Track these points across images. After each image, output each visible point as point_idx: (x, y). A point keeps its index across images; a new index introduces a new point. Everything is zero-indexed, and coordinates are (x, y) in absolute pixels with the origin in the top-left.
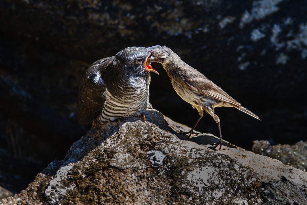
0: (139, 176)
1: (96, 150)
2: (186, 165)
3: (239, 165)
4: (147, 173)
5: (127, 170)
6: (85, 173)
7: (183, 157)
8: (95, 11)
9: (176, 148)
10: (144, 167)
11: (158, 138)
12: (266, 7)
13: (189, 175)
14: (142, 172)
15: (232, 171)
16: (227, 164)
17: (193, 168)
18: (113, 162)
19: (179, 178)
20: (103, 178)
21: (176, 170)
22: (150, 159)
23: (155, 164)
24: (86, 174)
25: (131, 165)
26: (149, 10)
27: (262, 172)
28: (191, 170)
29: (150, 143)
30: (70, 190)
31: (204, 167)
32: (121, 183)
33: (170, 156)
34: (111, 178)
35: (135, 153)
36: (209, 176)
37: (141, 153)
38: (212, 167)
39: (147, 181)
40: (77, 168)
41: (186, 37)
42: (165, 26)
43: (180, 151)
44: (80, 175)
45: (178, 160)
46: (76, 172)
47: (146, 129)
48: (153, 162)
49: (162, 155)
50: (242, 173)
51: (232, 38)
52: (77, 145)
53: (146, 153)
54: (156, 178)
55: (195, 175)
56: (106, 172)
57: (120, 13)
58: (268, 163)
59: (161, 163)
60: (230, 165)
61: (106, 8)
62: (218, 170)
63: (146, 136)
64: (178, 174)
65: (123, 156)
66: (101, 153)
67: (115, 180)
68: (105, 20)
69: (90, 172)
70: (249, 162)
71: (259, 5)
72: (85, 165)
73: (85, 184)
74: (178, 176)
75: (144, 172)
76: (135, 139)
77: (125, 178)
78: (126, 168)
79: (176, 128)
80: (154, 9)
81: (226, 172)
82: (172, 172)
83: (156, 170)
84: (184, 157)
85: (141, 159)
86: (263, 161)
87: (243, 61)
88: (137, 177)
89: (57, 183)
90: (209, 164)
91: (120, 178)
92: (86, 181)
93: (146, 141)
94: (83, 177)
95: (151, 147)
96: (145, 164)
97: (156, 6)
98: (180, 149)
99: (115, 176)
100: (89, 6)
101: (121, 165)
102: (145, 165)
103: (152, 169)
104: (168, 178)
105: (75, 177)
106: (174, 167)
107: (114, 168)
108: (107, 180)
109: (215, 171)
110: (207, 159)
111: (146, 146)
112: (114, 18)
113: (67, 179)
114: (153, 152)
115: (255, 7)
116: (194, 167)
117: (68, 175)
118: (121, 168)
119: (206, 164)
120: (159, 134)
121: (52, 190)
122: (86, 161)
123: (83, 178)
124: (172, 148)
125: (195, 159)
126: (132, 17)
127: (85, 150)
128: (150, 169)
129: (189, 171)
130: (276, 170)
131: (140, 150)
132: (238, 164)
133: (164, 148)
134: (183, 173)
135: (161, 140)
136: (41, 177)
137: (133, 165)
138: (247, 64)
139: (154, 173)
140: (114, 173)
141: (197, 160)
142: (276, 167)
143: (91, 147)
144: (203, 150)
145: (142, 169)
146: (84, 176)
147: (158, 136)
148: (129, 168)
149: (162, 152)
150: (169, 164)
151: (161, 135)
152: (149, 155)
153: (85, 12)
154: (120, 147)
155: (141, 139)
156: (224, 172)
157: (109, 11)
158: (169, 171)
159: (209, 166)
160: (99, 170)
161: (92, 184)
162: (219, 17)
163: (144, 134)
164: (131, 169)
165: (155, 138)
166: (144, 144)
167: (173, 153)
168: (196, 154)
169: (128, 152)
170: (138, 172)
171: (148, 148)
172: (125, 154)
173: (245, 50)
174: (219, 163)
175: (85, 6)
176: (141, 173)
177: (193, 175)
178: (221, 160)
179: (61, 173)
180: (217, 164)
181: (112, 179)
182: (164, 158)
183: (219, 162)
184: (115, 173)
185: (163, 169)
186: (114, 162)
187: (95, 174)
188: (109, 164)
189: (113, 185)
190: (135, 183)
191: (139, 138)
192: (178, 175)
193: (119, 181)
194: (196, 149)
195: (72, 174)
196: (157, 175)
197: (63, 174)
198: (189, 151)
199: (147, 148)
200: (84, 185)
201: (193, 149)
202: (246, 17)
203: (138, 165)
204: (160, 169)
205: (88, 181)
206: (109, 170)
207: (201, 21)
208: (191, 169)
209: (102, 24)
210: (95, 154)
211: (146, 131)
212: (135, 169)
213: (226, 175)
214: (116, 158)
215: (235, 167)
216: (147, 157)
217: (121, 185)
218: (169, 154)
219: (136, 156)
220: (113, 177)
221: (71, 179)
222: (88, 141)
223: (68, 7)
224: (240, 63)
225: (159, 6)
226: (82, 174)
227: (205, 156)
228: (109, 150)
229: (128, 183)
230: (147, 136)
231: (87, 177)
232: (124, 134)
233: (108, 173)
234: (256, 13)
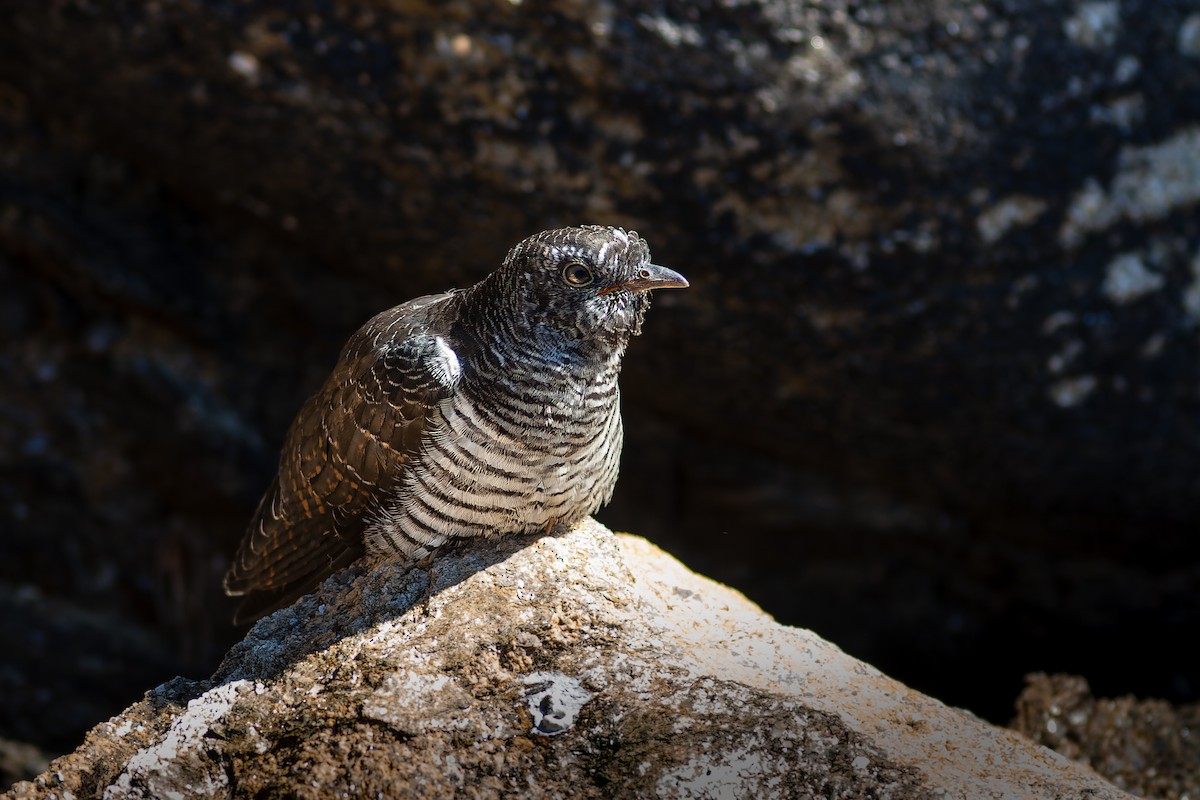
0: (472, 765)
1: (331, 653)
2: (661, 739)
3: (870, 757)
4: (508, 758)
5: (430, 738)
6: (271, 737)
7: (658, 708)
8: (501, 133)
9: (639, 670)
10: (498, 734)
11: (573, 625)
12: (1172, 176)
13: (667, 777)
14: (489, 753)
15: (838, 778)
16: (823, 747)
17: (688, 753)
18: (377, 702)
19: (626, 785)
20: (330, 761)
21: (621, 753)
22: (530, 703)
23: (544, 726)
24: (273, 741)
25: (450, 720)
26: (707, 148)
27: (961, 791)
28: (678, 758)
29: (538, 643)
30: (202, 795)
31: (730, 750)
32: (392, 786)
33: (609, 698)
34: (358, 763)
35: (474, 676)
36: (742, 788)
37: (498, 678)
38: (762, 753)
39: (499, 786)
40: (245, 714)
41: (845, 263)
42: (765, 213)
43: (649, 684)
44: (249, 740)
45: (635, 717)
46: (237, 728)
47: (534, 588)
48: (539, 717)
49: (576, 693)
50: (877, 787)
51: (1027, 283)
52: (273, 627)
53: (517, 680)
54: (537, 779)
55: (687, 780)
56: (344, 738)
57: (598, 149)
58: (1006, 760)
59: (567, 721)
60: (837, 754)
61: (546, 126)
62: (783, 766)
63: (526, 616)
64: (624, 770)
65: (423, 682)
66: (343, 664)
67: (370, 773)
68: (540, 172)
69: (288, 732)
70: (928, 750)
71: (1145, 167)
72: (276, 705)
73: (261, 777)
74: (625, 778)
75: (497, 750)
76: (482, 624)
77: (414, 768)
78: (424, 731)
79: (669, 598)
80: (727, 144)
81: (816, 780)
82: (605, 761)
83: (544, 746)
84: (663, 707)
85: (496, 702)
86: (989, 750)
87: (1072, 372)
88: (464, 767)
89: (158, 767)
90: (753, 742)
91: (391, 767)
92: (267, 767)
93: (523, 634)
94: (257, 752)
95: (545, 660)
96: (507, 720)
97: (734, 135)
98: (654, 676)
99: (373, 756)
100: (482, 113)
101: (408, 719)
102: (506, 726)
103: (530, 743)
104: (587, 781)
105: (231, 747)
106: (616, 740)
107: (377, 726)
108: (343, 771)
109: (774, 770)
110: (751, 722)
111: (521, 655)
112: (571, 166)
113: (198, 754)
114: (546, 676)
115: (1131, 169)
116: (690, 750)
117: (208, 739)
118: (405, 730)
119: (740, 743)
120: (580, 612)
121: (131, 792)
122: (284, 691)
123: (257, 755)
124: (622, 671)
125: (703, 717)
126: (643, 169)
127: (293, 648)
128: (523, 741)
129: (669, 761)
130: (1029, 789)
131: (496, 665)
132: (872, 751)
133: (589, 668)
134: (644, 767)
135: (586, 637)
136: (107, 737)
137: (454, 722)
138: (1086, 385)
139: (533, 759)
140: (372, 745)
141: (709, 723)
142: (1032, 776)
143: (317, 638)
144: (743, 689)
145: (489, 738)
146: (262, 747)
147: (575, 619)
148: (439, 729)
149: (580, 681)
150: (598, 729)
151: (587, 617)
152: (528, 690)
153: (465, 135)
154: (418, 646)
155: (508, 623)
156: (806, 777)
157: (555, 138)
158: (592, 755)
159: (754, 750)
160: (322, 728)
161: (284, 780)
162: (979, 196)
163: (523, 605)
164: (445, 735)
165: (563, 627)
166: (514, 643)
167: (623, 689)
168: (712, 699)
169: (446, 670)
170: (471, 749)
171: (529, 660)
172: (436, 676)
173: (1079, 331)
174: (792, 740)
175: (469, 113)
176: (482, 755)
177: (679, 778)
178: (804, 729)
179: (184, 728)
180: (786, 745)
181: (363, 766)
182: (584, 706)
183: (794, 736)
184: (379, 745)
185: (572, 748)
186: (384, 703)
187: (303, 741)
188: (360, 709)
189: (359, 792)
190: (452, 790)
191: (498, 622)
192: (624, 774)
193: (386, 776)
194: (716, 681)
195: (223, 735)
196: (546, 768)
197: (189, 734)
198: (686, 685)
199: (523, 660)
200: (256, 780)
201: (704, 678)
202: (1089, 207)
203: (478, 722)
204: (560, 745)
205: (275, 766)
206: (355, 730)
207: (907, 207)
208: (680, 754)
209: (527, 185)
210: (325, 669)
211: (532, 598)
212: (462, 737)
213: (812, 791)
214: (394, 690)
215: (853, 764)
216: (520, 697)
217: (389, 794)
218: (605, 691)
219: (476, 689)
220: (365, 759)
221: (212, 754)
222: (312, 616)
223: (405, 109)
224: (1055, 379)
225: (746, 132)
226: (257, 740)
227: (746, 709)
228: (375, 654)
229: (419, 788)
230: (531, 615)
231: (273, 751)
232: (446, 602)
233: (351, 741)
234: (1132, 193)
